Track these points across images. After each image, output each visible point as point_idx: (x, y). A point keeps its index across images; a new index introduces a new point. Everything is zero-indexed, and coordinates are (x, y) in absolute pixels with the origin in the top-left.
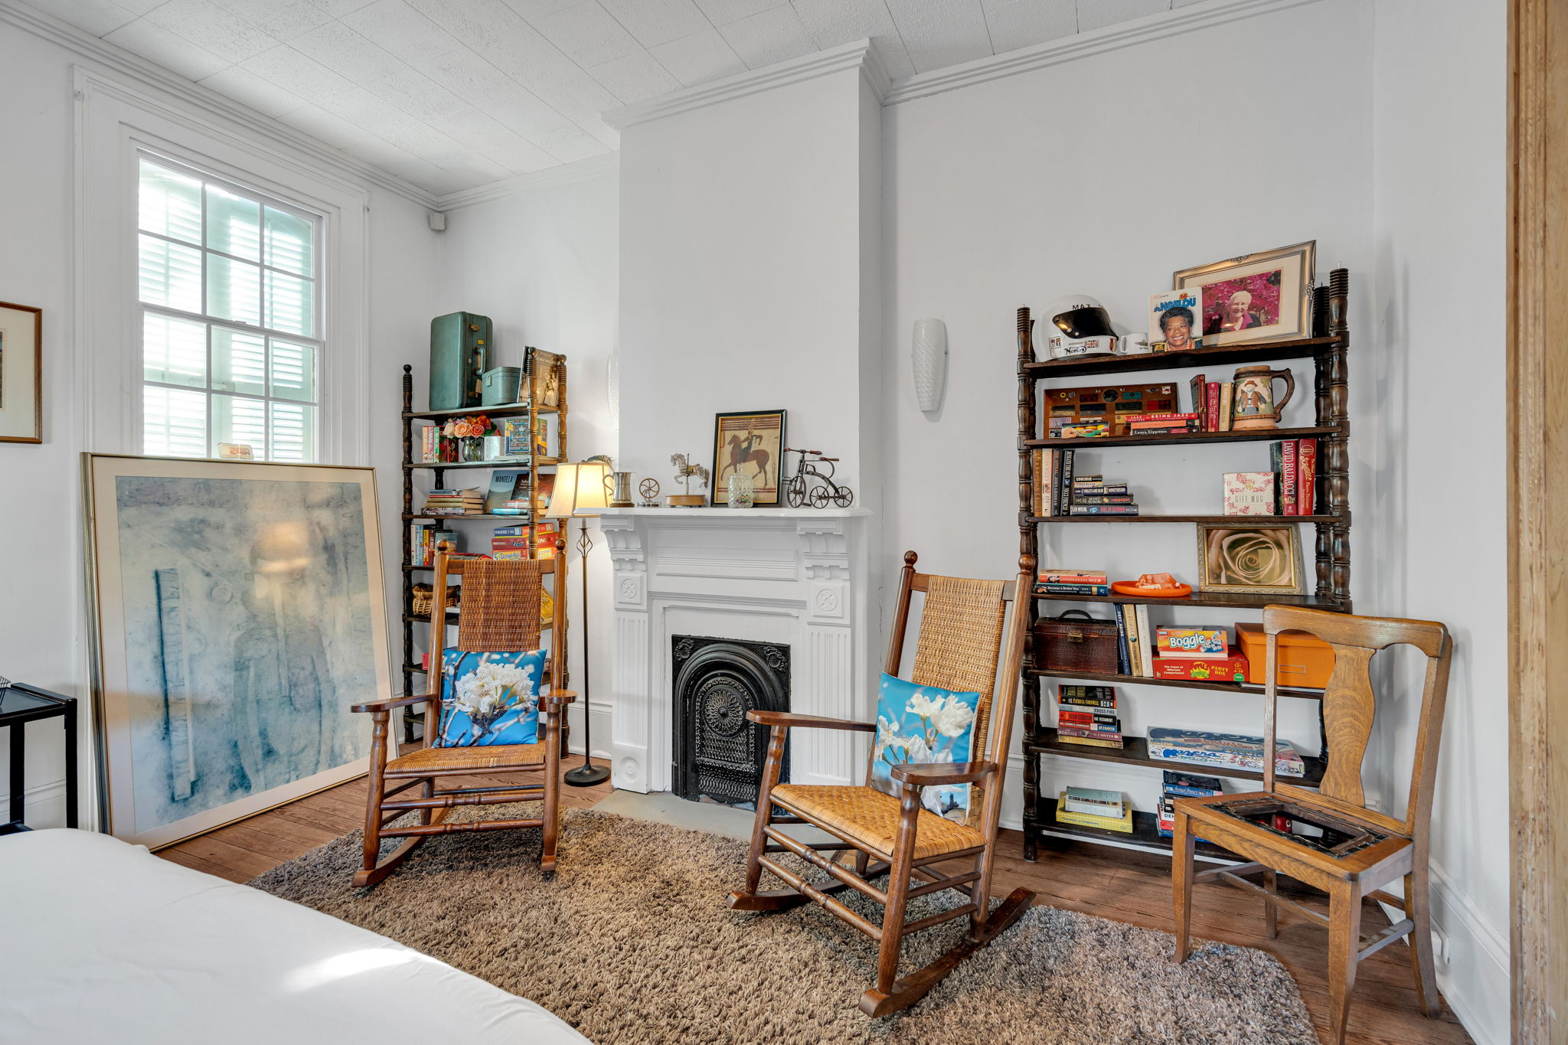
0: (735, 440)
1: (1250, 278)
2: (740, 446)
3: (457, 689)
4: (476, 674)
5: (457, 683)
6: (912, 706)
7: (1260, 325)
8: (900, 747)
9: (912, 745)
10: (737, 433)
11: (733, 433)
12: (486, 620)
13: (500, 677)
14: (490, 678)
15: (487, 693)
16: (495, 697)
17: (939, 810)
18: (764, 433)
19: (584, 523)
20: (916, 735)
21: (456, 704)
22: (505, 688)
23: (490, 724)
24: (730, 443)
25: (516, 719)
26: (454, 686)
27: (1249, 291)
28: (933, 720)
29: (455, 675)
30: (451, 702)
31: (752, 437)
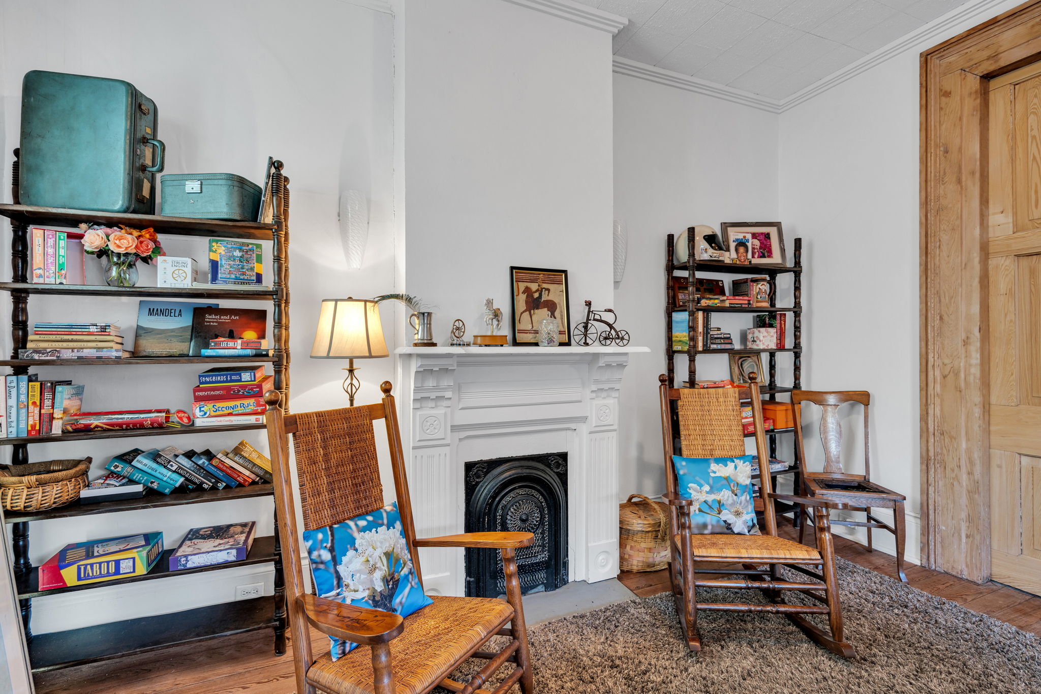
0: (527, 290)
1: (757, 233)
2: (533, 296)
3: (342, 575)
4: (356, 550)
5: (339, 568)
6: (715, 472)
7: (765, 257)
8: (714, 501)
9: (723, 496)
10: (529, 285)
11: (526, 284)
12: (330, 483)
13: (379, 544)
14: (371, 549)
15: (373, 569)
16: (382, 570)
17: (746, 531)
18: (551, 287)
19: (351, 363)
20: (724, 490)
21: (345, 594)
22: (388, 555)
23: (390, 602)
24: (524, 292)
25: (409, 585)
26: (337, 572)
27: (758, 240)
28: (732, 477)
29: (334, 559)
30: (338, 594)
31: (542, 289)
